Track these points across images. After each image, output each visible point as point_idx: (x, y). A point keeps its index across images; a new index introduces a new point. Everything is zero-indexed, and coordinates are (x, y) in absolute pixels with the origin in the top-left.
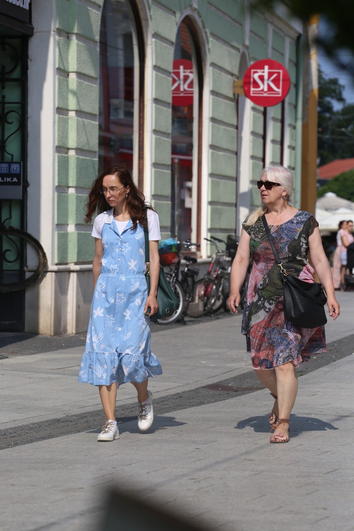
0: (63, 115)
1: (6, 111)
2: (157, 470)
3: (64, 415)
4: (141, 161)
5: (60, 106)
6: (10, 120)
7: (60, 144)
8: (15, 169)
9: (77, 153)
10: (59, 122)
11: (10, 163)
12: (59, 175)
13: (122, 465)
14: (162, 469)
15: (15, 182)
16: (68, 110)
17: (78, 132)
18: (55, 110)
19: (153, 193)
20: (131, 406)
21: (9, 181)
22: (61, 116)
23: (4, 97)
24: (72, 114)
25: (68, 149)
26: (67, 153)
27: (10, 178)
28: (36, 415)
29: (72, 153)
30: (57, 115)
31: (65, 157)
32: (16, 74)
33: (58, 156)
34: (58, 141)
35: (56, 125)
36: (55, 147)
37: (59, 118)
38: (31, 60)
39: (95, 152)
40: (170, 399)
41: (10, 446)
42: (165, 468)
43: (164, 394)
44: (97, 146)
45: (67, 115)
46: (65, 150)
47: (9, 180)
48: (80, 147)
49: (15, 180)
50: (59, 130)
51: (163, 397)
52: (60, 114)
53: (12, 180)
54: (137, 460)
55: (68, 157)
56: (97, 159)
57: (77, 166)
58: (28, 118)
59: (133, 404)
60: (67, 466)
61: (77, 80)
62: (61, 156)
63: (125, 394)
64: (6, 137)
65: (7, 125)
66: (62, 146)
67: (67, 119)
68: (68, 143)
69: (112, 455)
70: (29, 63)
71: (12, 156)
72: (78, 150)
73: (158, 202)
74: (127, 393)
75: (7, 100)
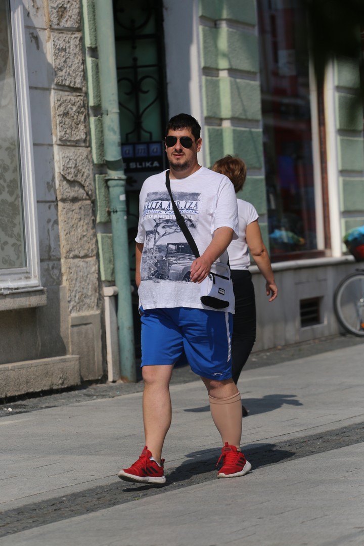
0: (212, 76)
1: (139, 77)
2: (315, 519)
3: (213, 456)
4: (322, 128)
5: (208, 65)
6: (145, 89)
7: (210, 115)
8: (155, 150)
9: (233, 124)
10: (207, 86)
11: (149, 143)
12: (211, 153)
13: (271, 515)
14: (321, 517)
15: (156, 167)
16: (218, 70)
17: (232, 98)
18: (201, 71)
19: (340, 168)
20: (301, 441)
21: (148, 167)
22: (209, 78)
23: (135, 60)
24: (224, 74)
25: (221, 120)
26: (220, 125)
27: (150, 163)
28: (177, 458)
29: (226, 124)
30: (204, 78)
31: (218, 130)
32: (149, 29)
33: (209, 130)
34: (207, 110)
35: (204, 89)
36: (203, 119)
37: (207, 81)
38: (166, 9)
39: (257, 121)
40: (354, 429)
41: (136, 498)
42: (327, 515)
43: (346, 424)
44: (260, 113)
45: (218, 76)
46: (218, 121)
47: (148, 164)
48: (236, 115)
49: (156, 164)
50: (207, 96)
51: (345, 428)
52: (207, 76)
53: (152, 164)
54: (292, 507)
55: (221, 130)
56: (260, 130)
57: (234, 141)
58: (167, 84)
59: (303, 438)
60: (201, 519)
61: (228, 30)
62: (213, 129)
63: (295, 426)
64: (141, 109)
65: (141, 95)
66: (213, 116)
67: (218, 81)
68: (220, 112)
69: (262, 503)
70: (165, 13)
71: (151, 133)
72: (234, 120)
73: (348, 179)
74: (299, 424)
75: (139, 63)
